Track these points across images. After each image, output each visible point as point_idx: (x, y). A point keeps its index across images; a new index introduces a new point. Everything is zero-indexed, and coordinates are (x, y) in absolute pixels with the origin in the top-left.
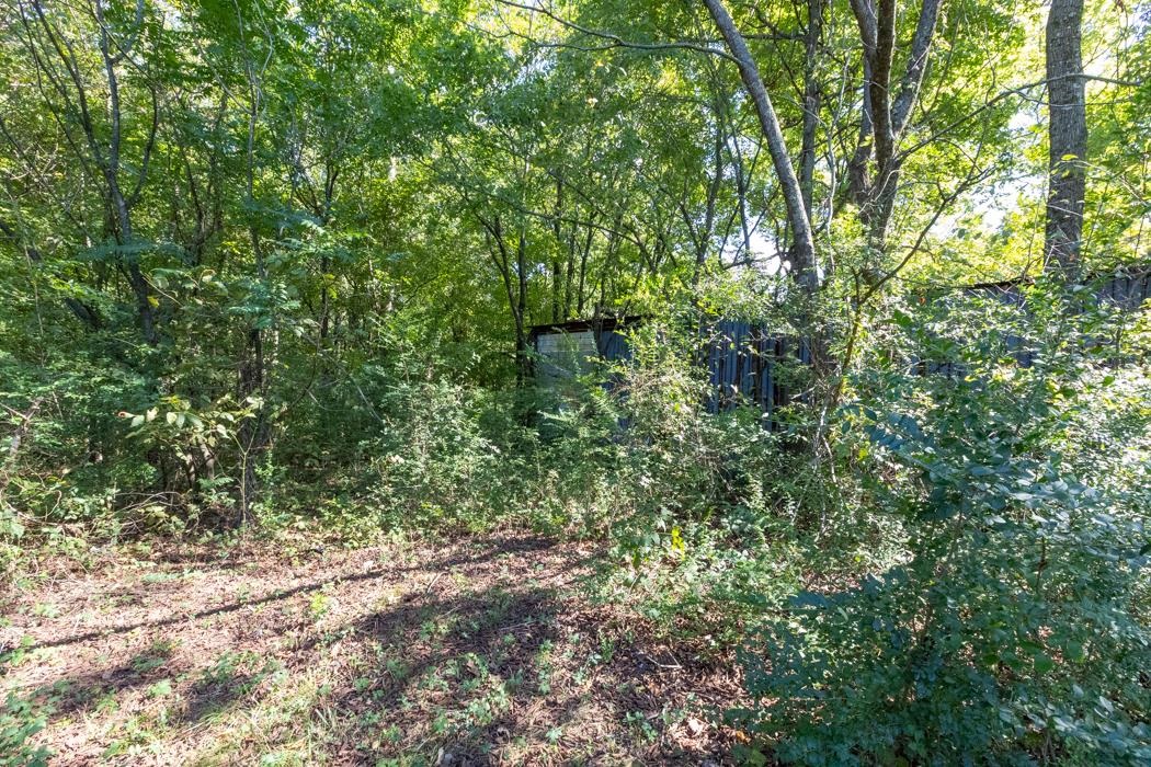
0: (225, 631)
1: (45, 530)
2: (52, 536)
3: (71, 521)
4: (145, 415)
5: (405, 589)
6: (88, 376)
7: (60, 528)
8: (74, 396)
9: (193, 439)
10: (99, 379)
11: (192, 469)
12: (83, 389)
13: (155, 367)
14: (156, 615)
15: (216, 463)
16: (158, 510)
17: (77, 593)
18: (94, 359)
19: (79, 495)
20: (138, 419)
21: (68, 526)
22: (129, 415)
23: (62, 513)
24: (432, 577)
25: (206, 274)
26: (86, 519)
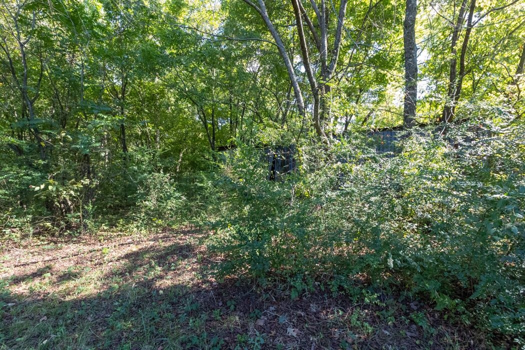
0: (72, 262)
1: (4, 230)
2: (6, 233)
3: (14, 228)
4: (40, 186)
5: (140, 247)
6: (18, 173)
7: (9, 230)
8: (13, 181)
9: (62, 197)
10: (22, 174)
11: (64, 210)
12: (16, 178)
13: (46, 169)
14: (47, 258)
15: (74, 207)
16: (49, 224)
17: (17, 253)
18: (20, 166)
19: (16, 218)
20: (37, 188)
21: (13, 229)
22: (33, 187)
23: (10, 225)
24: (152, 243)
25: (63, 133)
26: (20, 227)
